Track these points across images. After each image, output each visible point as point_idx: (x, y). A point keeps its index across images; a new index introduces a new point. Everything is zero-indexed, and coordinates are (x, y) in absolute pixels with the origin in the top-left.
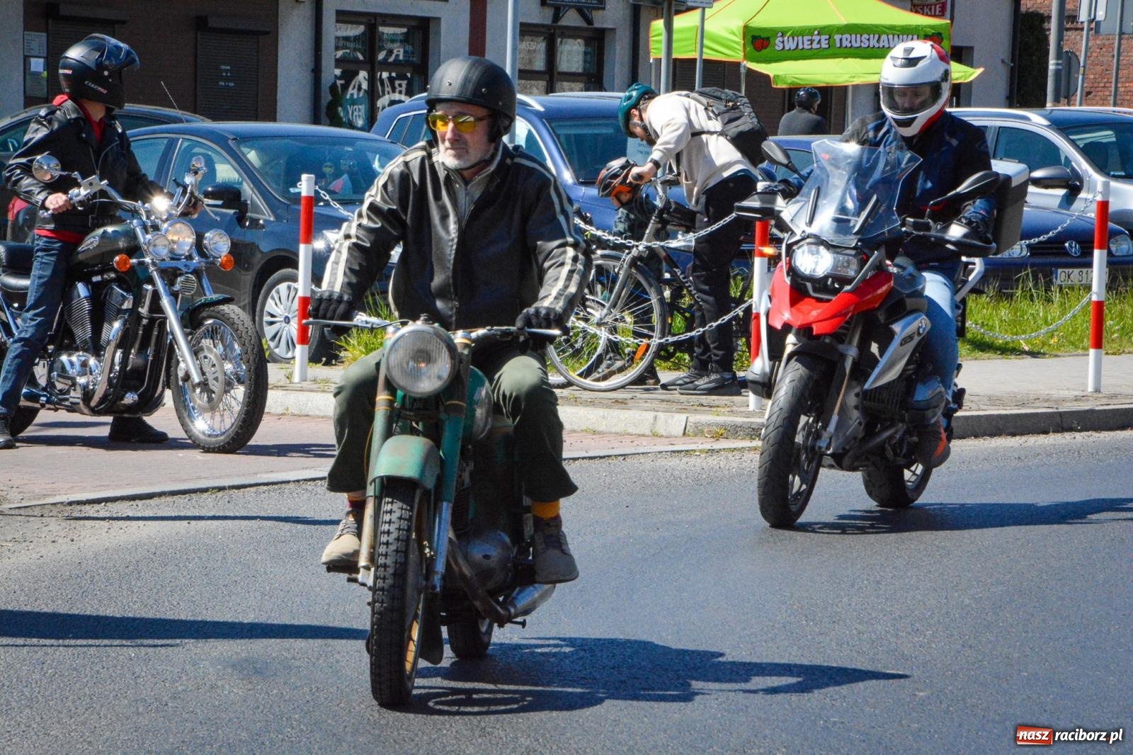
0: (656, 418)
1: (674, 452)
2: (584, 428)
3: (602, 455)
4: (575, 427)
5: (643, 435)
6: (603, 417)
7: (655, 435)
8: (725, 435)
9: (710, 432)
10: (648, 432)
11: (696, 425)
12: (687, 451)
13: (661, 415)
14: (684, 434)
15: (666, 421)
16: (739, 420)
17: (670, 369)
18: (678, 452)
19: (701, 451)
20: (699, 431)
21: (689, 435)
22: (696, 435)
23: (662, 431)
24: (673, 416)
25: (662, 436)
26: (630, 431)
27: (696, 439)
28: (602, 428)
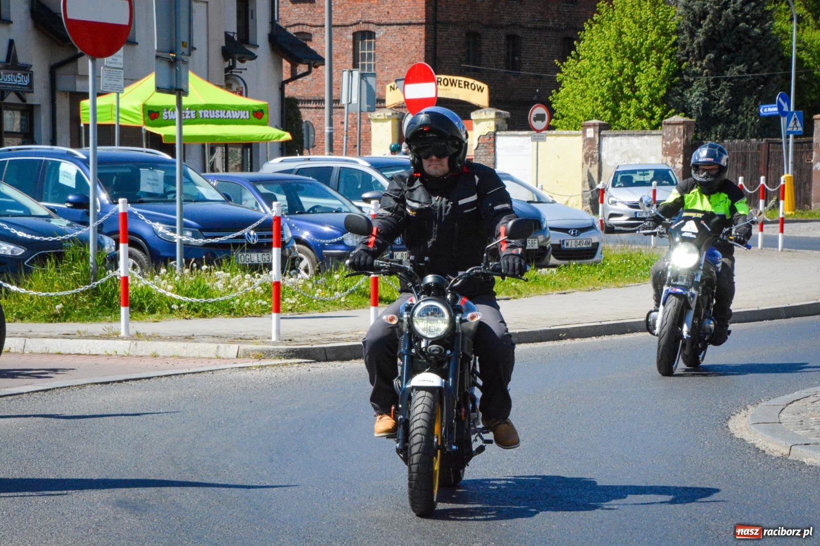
0: (218, 347)
1: (240, 368)
2: (172, 354)
3: (200, 371)
4: (166, 354)
5: (211, 358)
6: (184, 348)
7: (219, 358)
8: (263, 357)
9: (253, 355)
10: (213, 356)
11: (245, 351)
12: (247, 367)
13: (222, 346)
14: (237, 357)
15: (225, 349)
16: (271, 347)
17: (200, 317)
18: (243, 367)
19: (256, 367)
20: (246, 355)
21: (240, 357)
22: (244, 357)
23: (222, 355)
24: (229, 346)
25: (223, 358)
26: (202, 355)
27: (246, 360)
28: (183, 355)
